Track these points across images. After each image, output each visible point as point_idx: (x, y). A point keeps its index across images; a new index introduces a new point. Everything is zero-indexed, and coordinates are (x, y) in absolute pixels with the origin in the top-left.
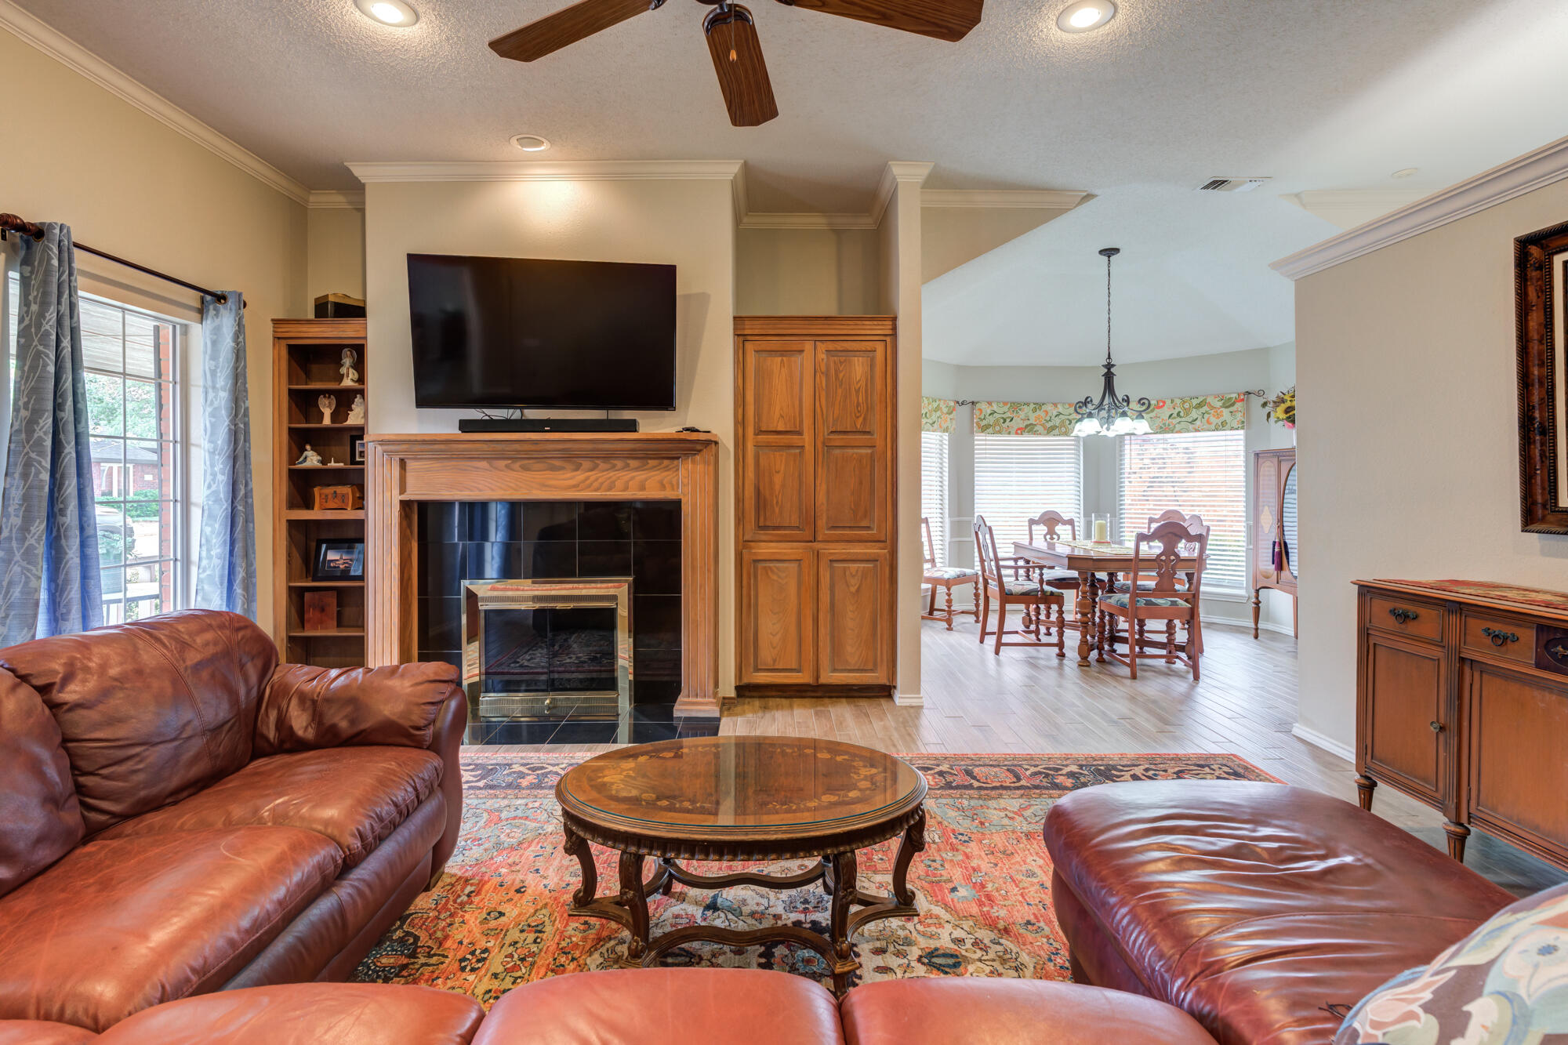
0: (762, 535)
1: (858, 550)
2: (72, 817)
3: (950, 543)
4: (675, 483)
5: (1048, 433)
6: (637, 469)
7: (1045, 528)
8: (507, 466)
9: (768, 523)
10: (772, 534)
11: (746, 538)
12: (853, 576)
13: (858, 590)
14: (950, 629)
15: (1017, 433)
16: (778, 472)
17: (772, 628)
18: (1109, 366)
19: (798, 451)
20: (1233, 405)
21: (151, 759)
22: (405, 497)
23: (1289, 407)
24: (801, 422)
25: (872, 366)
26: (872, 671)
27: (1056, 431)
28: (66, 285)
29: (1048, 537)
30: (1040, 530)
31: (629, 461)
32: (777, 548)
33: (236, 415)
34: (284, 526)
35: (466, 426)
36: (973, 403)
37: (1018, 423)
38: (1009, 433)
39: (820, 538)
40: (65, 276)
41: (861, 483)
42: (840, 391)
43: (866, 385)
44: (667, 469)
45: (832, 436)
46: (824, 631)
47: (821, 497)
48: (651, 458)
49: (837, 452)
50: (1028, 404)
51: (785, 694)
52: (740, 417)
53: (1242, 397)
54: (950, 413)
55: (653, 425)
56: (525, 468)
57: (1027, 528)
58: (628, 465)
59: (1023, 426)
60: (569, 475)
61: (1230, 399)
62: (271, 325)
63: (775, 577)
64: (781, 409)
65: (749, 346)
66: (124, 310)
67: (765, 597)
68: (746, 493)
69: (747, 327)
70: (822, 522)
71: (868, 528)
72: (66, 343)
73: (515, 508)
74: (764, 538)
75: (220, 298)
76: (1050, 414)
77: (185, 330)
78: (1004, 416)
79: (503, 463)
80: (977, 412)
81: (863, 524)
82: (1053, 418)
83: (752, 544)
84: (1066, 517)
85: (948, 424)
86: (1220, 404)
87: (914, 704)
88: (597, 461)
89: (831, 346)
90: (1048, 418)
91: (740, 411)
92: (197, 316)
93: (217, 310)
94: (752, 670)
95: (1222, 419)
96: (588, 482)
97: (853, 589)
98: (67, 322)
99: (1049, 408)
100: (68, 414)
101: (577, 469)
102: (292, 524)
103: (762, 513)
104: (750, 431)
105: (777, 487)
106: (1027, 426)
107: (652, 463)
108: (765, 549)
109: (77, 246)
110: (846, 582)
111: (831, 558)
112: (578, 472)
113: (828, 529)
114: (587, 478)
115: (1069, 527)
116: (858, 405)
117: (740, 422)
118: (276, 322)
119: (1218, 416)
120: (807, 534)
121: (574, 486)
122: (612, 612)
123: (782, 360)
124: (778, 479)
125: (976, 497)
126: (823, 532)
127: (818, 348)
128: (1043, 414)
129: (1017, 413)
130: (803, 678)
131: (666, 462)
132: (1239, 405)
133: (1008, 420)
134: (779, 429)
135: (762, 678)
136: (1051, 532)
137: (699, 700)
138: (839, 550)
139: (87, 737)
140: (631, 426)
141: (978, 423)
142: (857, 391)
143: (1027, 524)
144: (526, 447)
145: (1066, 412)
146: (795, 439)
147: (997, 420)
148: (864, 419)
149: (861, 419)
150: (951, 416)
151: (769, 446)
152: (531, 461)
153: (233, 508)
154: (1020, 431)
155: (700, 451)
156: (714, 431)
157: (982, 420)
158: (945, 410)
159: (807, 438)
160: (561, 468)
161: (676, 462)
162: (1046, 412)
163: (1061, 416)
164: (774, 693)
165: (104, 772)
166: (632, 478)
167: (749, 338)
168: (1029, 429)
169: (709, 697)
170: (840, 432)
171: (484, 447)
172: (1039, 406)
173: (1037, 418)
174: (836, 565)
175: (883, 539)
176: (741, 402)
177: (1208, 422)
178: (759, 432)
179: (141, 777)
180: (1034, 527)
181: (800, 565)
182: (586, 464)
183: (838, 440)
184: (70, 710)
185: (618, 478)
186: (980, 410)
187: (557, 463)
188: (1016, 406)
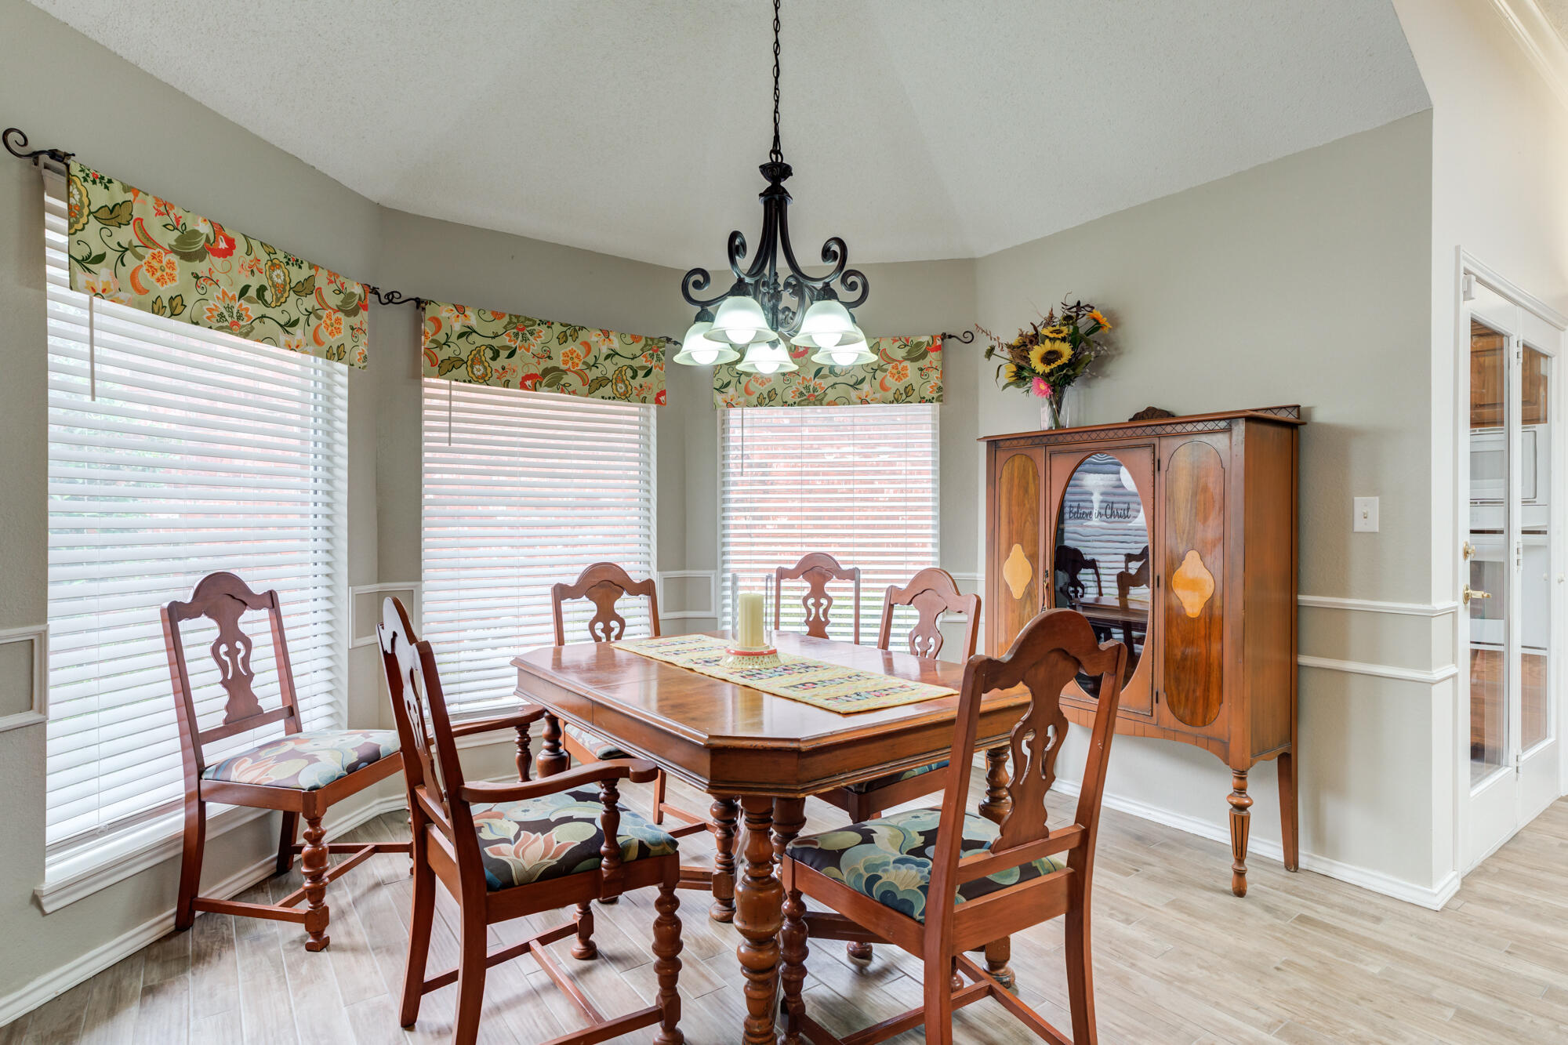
3: (352, 651)
5: (590, 393)
7: (593, 605)
14: (318, 943)
15: (523, 386)
18: (777, 172)
20: (923, 356)
23: (1050, 353)
27: (607, 390)
29: (599, 625)
30: (579, 611)
36: (419, 303)
37: (526, 362)
38: (507, 384)
50: (550, 324)
53: (939, 342)
54: (353, 313)
57: (550, 609)
59: (537, 370)
61: (919, 344)
76: (594, 352)
78: (496, 343)
80: (428, 327)
82: (601, 360)
84: (637, 577)
85: (344, 336)
86: (903, 353)
90: (591, 361)
95: (905, 382)
99: (594, 337)
106: (546, 372)
115: (643, 600)
119: (900, 375)
125: (426, 531)
128: (580, 351)
129: (525, 339)
132: (933, 357)
133: (504, 354)
136: (606, 614)
141: (429, 353)
143: (550, 599)
145: (627, 351)
147: (478, 350)
150: (355, 321)
154: (532, 382)
157: (440, 346)
158: (334, 300)
162: (587, 346)
163: (616, 359)
168: (548, 378)
172: (570, 332)
173: (569, 356)
177: (883, 387)
180: (567, 605)
186: (436, 321)
188: (521, 325)
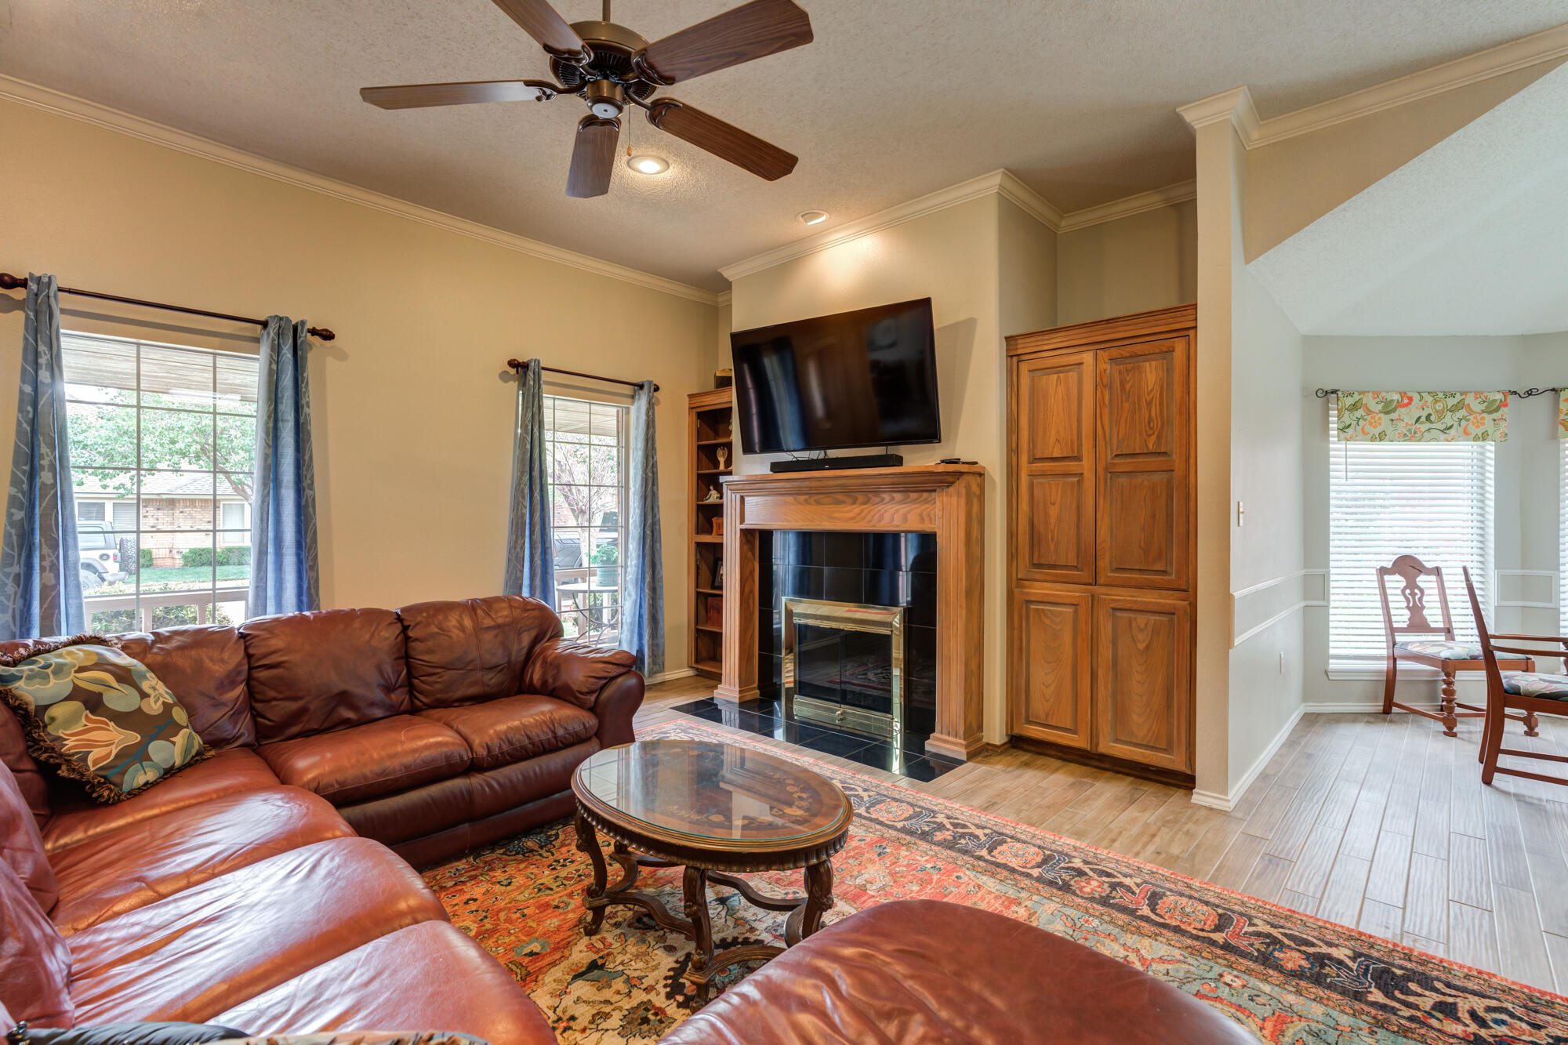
0: (1037, 573)
1: (1150, 598)
2: (399, 696)
3: (1496, 608)
4: (932, 516)
6: (900, 502)
8: (806, 500)
9: (1043, 561)
10: (1046, 574)
11: (1020, 576)
12: (1141, 630)
13: (1148, 647)
16: (1054, 504)
17: (1045, 679)
19: (1075, 479)
21: (445, 678)
22: (743, 527)
24: (1080, 446)
25: (1169, 370)
26: (1165, 751)
28: (537, 395)
31: (895, 495)
32: (1051, 589)
33: (647, 466)
34: (693, 546)
35: (776, 467)
36: (1556, 391)
39: (1101, 580)
40: (536, 390)
41: (1154, 516)
42: (1126, 405)
43: (1161, 394)
44: (926, 501)
45: (1117, 460)
46: (1104, 691)
47: (1104, 533)
48: (912, 492)
49: (1123, 480)
51: (1065, 757)
52: (1014, 445)
54: (1495, 410)
55: (919, 459)
56: (818, 503)
58: (893, 499)
60: (849, 508)
62: (687, 399)
63: (1048, 622)
64: (1058, 432)
65: (1024, 367)
66: (590, 403)
67: (1037, 642)
68: (1020, 528)
69: (1019, 346)
70: (1104, 563)
71: (1164, 572)
72: (536, 430)
73: (807, 540)
74: (1038, 577)
75: (641, 387)
77: (628, 409)
79: (802, 498)
80: (1563, 405)
81: (1158, 567)
83: (1026, 583)
85: (1488, 426)
87: (1214, 806)
88: (870, 495)
89: (1115, 353)
91: (1014, 438)
92: (630, 400)
93: (639, 395)
94: (1023, 721)
96: (863, 514)
97: (1141, 646)
98: (537, 418)
100: (536, 473)
101: (854, 503)
102: (698, 544)
103: (1036, 549)
104: (1024, 458)
105: (1052, 521)
107: (913, 495)
108: (1039, 590)
109: (543, 369)
110: (1133, 637)
111: (1112, 605)
112: (855, 506)
113: (1112, 571)
114: (862, 511)
116: (1150, 420)
117: (1012, 450)
118: (691, 396)
120: (1085, 575)
121: (853, 518)
122: (887, 639)
123: (1059, 377)
124: (1053, 512)
126: (1106, 574)
127: (1099, 357)
130: (1078, 741)
131: (925, 495)
134: (1055, 455)
135: (1035, 732)
137: (951, 739)
138: (1123, 596)
139: (420, 657)
140: (898, 461)
141: (1562, 422)
142: (1149, 404)
144: (814, 484)
146: (1072, 466)
148: (1159, 437)
149: (1153, 438)
150: (1497, 415)
151: (1044, 475)
152: (822, 496)
153: (644, 532)
155: (953, 483)
156: (981, 463)
158: (1479, 408)
159: (1086, 465)
160: (843, 502)
161: (933, 494)
164: (1053, 753)
165: (423, 678)
166: (897, 511)
167: (1023, 357)
169: (960, 738)
170: (1126, 455)
171: (787, 485)
174: (1119, 614)
175: (1184, 587)
176: (1014, 428)
178: (1034, 460)
179: (438, 686)
181: (1076, 611)
182: (861, 497)
183: (1124, 465)
184: (413, 641)
185: (886, 511)
186: (1566, 401)
187: (840, 497)
